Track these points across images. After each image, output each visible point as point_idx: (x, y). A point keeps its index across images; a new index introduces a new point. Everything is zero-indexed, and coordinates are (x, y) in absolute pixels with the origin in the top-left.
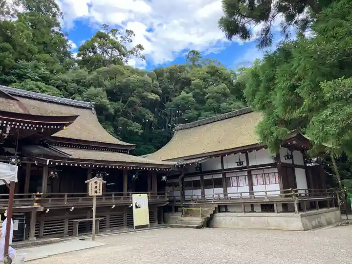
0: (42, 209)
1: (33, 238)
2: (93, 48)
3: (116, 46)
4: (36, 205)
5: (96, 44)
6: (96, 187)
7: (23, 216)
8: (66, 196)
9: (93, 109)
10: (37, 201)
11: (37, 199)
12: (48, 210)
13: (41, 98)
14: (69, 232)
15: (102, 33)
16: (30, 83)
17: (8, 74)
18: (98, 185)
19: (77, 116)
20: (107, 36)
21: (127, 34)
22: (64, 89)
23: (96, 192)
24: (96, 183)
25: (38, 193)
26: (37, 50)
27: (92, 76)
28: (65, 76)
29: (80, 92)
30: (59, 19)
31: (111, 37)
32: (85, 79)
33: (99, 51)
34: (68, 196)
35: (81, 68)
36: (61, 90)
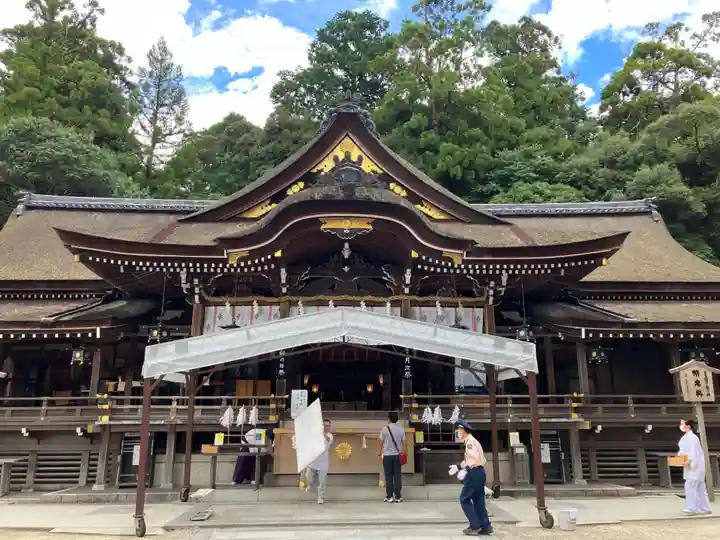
0: (587, 426)
1: (580, 482)
2: (632, 84)
3: (683, 60)
4: (575, 417)
5: (637, 73)
6: (698, 383)
7: (556, 436)
8: (630, 401)
9: (655, 212)
10: (576, 410)
11: (575, 405)
12: (600, 428)
13: (547, 211)
14: (649, 477)
15: (646, 45)
16: (524, 188)
17: (484, 182)
18: (701, 378)
19: (627, 233)
20: (660, 47)
21: (706, 26)
22: (586, 185)
23: (699, 393)
24: (695, 373)
25: (575, 395)
26: (524, 125)
27: (638, 144)
28: (583, 160)
29: (620, 183)
30: (554, 53)
31: (669, 44)
32: (625, 152)
33: (645, 85)
34: (636, 401)
35: (612, 133)
36: (579, 188)
